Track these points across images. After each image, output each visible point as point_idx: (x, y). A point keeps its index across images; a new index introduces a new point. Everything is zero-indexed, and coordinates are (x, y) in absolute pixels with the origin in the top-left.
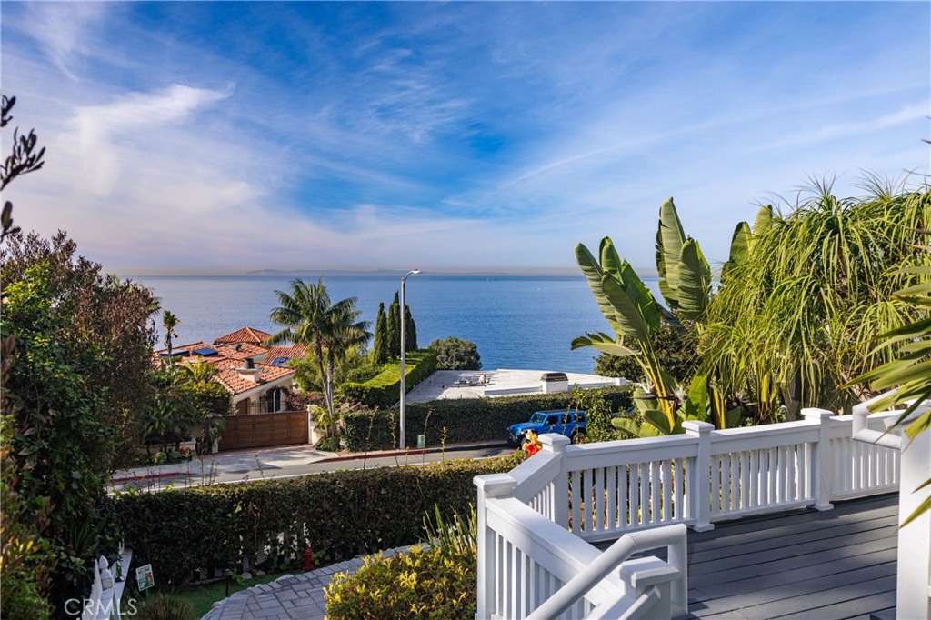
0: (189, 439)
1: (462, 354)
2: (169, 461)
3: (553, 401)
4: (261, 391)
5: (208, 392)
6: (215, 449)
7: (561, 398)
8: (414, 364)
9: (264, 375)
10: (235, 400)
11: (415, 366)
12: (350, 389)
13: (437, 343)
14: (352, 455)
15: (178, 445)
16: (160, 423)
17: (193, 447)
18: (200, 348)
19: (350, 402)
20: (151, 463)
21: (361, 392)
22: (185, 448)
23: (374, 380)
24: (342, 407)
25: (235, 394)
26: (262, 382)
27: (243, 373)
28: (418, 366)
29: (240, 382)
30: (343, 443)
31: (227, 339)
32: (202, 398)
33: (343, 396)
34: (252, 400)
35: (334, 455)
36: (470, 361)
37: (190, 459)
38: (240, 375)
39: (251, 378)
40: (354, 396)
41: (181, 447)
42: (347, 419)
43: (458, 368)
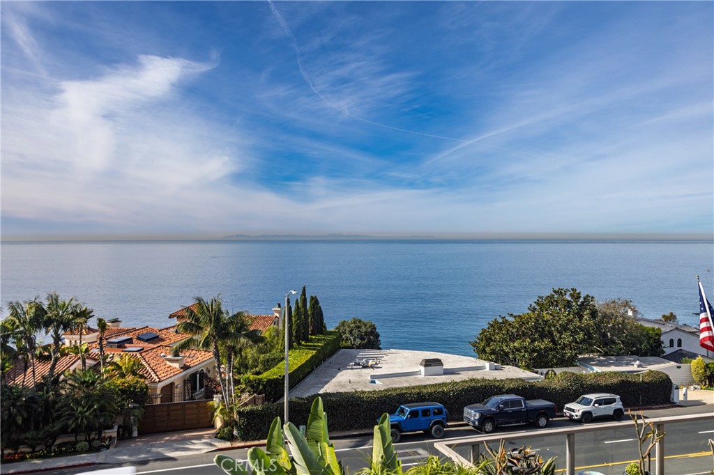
0: (111, 427)
1: (363, 334)
2: (91, 450)
3: (419, 393)
4: (185, 376)
5: (129, 387)
6: (135, 434)
7: (425, 391)
8: (314, 349)
9: (189, 360)
10: (160, 385)
11: (314, 352)
12: (250, 381)
13: (343, 324)
14: (242, 444)
15: (100, 434)
16: (82, 420)
17: (115, 435)
18: (145, 332)
19: (249, 392)
20: (76, 452)
21: (259, 384)
22: (107, 435)
23: (274, 370)
24: (243, 397)
25: (159, 382)
26: (185, 368)
27: (170, 360)
28: (319, 351)
29: (167, 369)
30: (235, 433)
31: (180, 314)
32: (123, 391)
33: (243, 386)
34: (176, 385)
35: (228, 444)
36: (369, 340)
37: (108, 447)
38: (168, 362)
39: (176, 365)
40: (252, 386)
41: (103, 435)
42: (239, 413)
43: (359, 347)
